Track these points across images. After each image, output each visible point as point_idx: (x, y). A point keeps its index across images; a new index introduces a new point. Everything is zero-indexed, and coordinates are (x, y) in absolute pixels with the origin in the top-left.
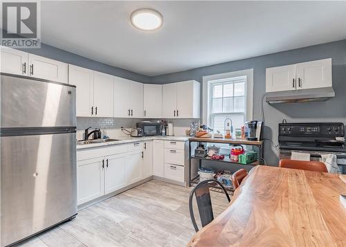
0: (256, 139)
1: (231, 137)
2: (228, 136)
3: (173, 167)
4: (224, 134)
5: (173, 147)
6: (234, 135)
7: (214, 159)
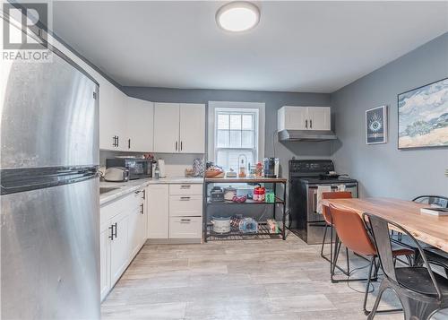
0: (275, 177)
1: (245, 176)
2: (243, 175)
3: (186, 220)
4: (238, 172)
5: (186, 192)
6: (248, 173)
7: (235, 202)
